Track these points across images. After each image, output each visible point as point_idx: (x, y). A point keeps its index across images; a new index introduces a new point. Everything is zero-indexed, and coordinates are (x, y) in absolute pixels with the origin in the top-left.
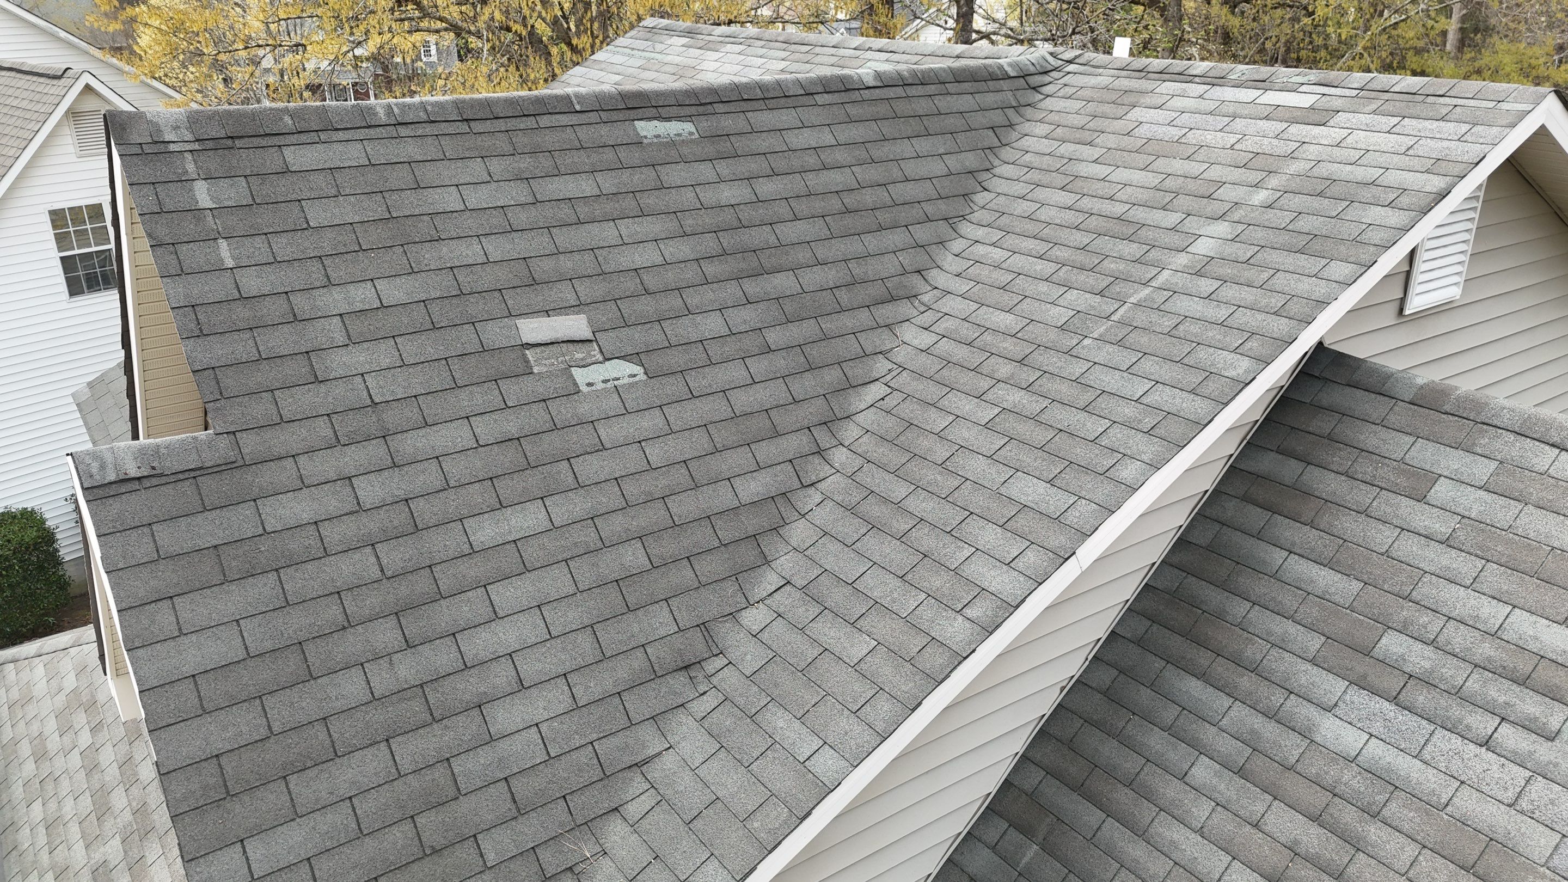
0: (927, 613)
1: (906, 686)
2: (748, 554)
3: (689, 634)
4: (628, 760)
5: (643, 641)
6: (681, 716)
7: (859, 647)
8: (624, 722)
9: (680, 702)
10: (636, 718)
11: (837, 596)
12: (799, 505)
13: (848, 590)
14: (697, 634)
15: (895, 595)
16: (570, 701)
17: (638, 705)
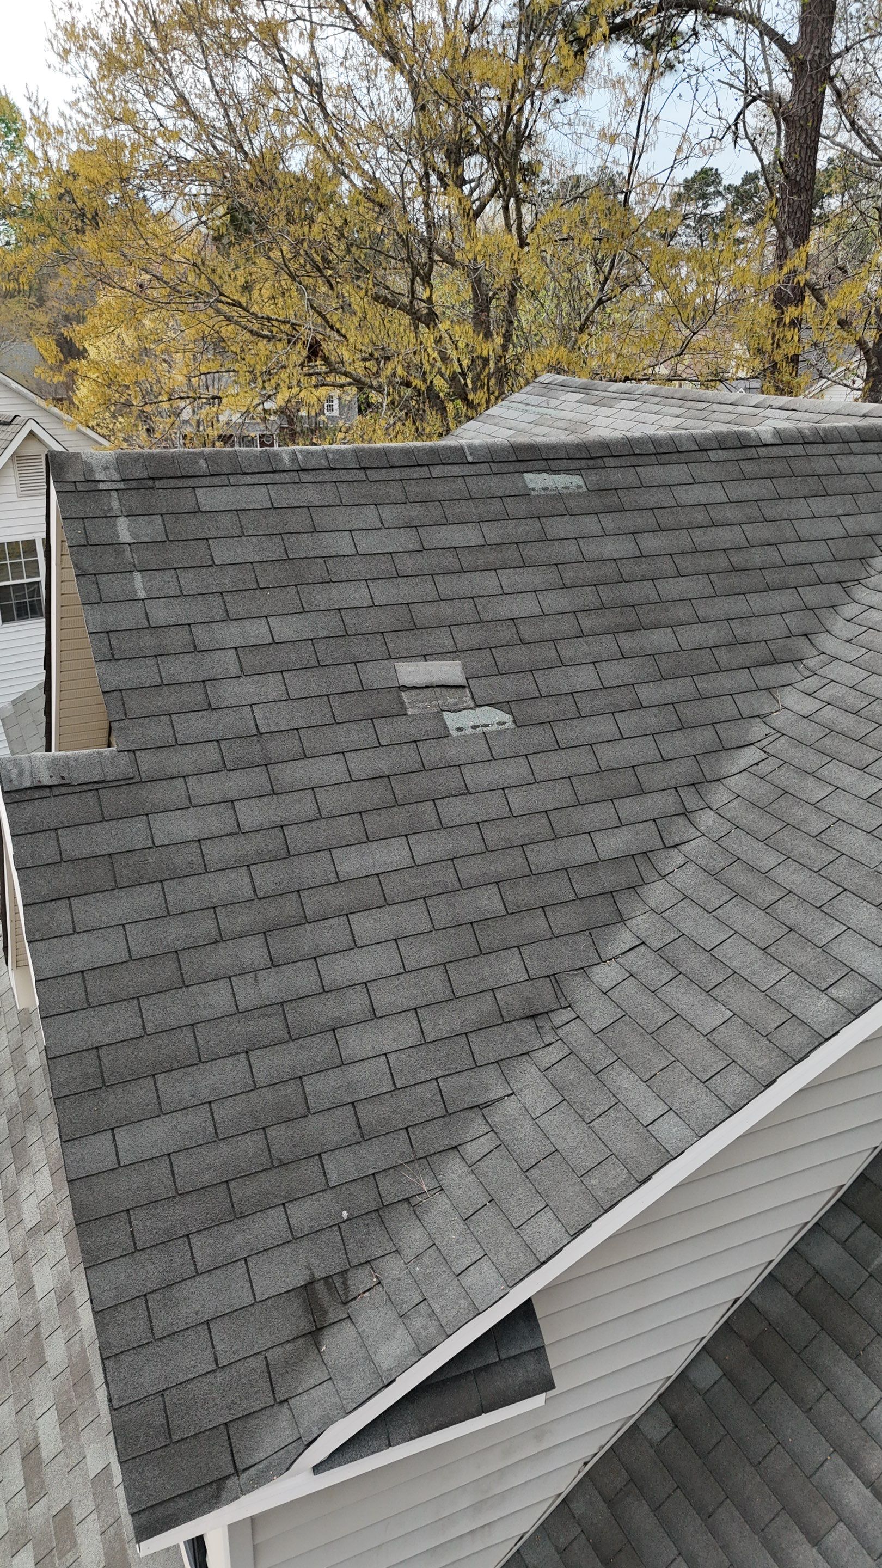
0: (789, 989)
1: (761, 1062)
2: (603, 910)
3: (538, 984)
4: (470, 1101)
5: (493, 985)
6: (525, 1063)
7: (713, 1016)
8: (469, 1063)
9: (525, 1049)
10: (481, 1061)
11: (694, 962)
12: (660, 866)
13: (705, 957)
14: (547, 984)
15: (756, 967)
16: (419, 1035)
17: (485, 1048)
